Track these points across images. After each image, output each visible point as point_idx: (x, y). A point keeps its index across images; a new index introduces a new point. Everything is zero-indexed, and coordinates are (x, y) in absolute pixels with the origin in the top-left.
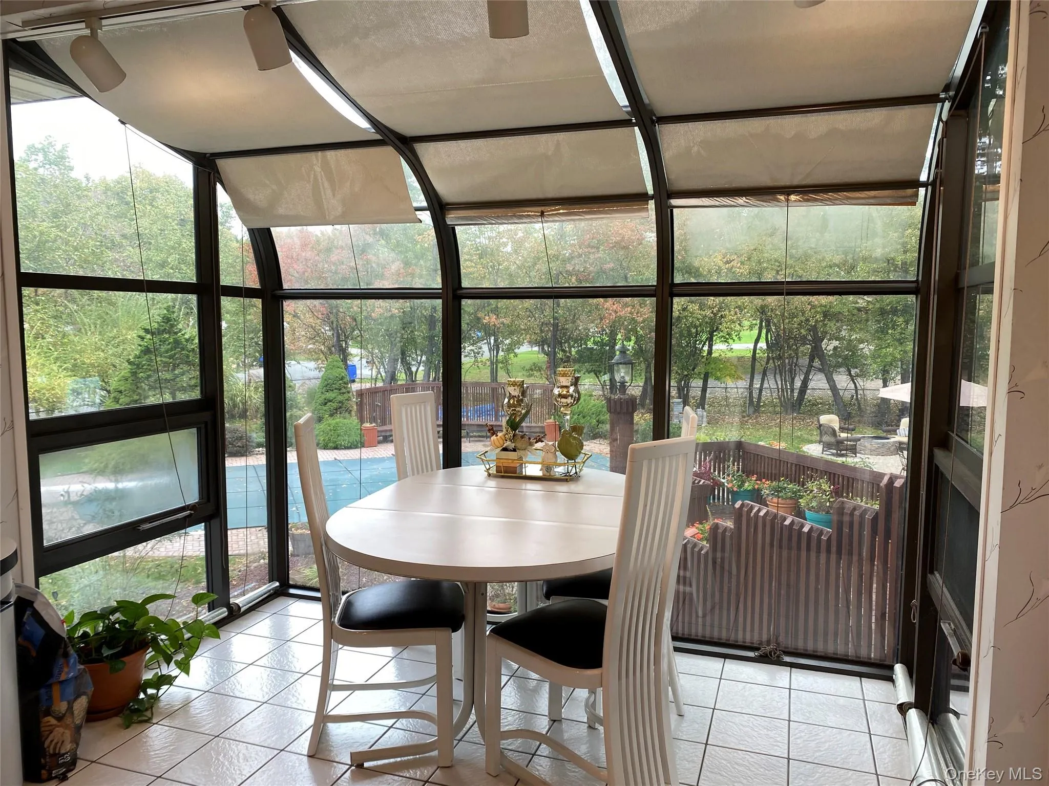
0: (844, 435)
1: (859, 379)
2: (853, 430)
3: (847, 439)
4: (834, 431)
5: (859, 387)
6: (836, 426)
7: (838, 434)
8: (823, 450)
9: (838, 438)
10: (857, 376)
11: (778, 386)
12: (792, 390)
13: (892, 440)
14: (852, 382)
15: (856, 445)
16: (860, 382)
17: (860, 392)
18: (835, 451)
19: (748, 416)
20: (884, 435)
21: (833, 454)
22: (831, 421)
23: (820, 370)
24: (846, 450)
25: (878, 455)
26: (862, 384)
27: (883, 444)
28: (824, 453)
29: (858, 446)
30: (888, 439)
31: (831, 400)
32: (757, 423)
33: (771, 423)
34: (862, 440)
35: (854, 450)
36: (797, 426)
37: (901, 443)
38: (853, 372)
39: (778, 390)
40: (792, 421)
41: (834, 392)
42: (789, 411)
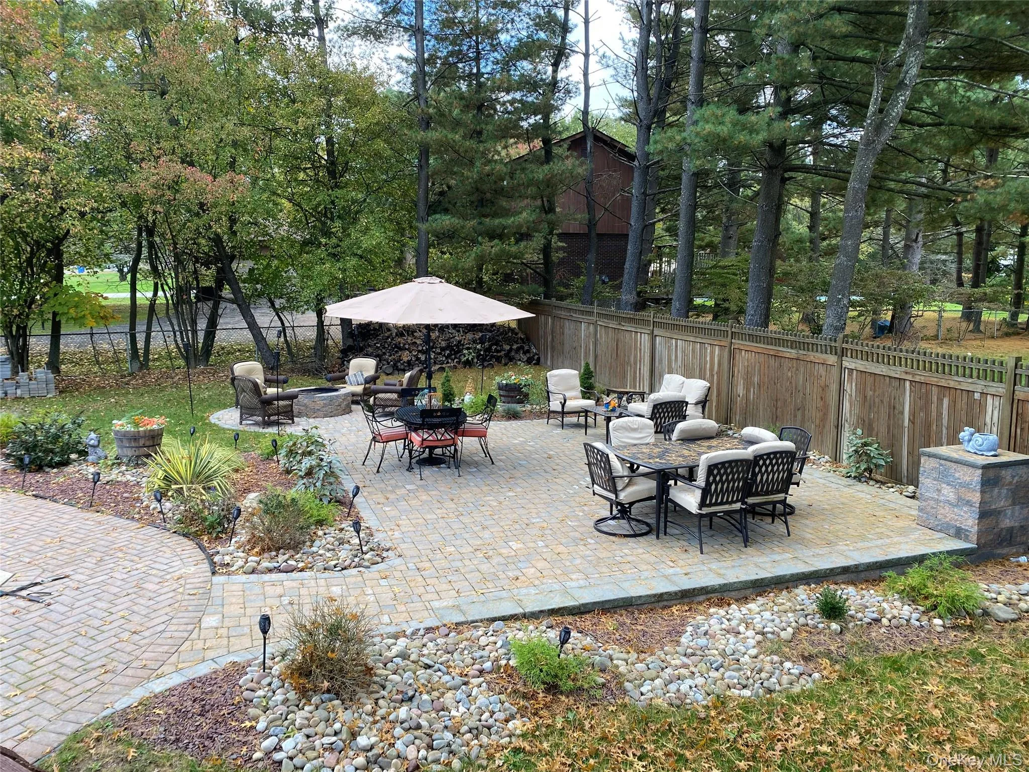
0: (272, 391)
1: (285, 313)
2: (285, 382)
3: (278, 398)
4: (256, 385)
5: (287, 324)
6: (260, 380)
7: (262, 390)
8: (241, 417)
9: (264, 396)
10: (284, 308)
11: (174, 329)
12: (195, 332)
13: (342, 391)
14: (276, 317)
15: (292, 405)
16: (287, 317)
17: (289, 332)
18: (260, 418)
19: (130, 375)
20: (328, 385)
21: (257, 424)
22: (250, 371)
23: (232, 301)
24: (278, 414)
25: (325, 416)
26: (289, 317)
27: (331, 399)
28: (244, 422)
29: (295, 407)
30: (336, 390)
31: (252, 345)
32: (145, 384)
33: (166, 382)
34: (300, 396)
35: (290, 415)
36: (205, 384)
37: (354, 395)
38: (278, 303)
39: (175, 333)
40: (198, 377)
41: (255, 332)
42: (192, 363)
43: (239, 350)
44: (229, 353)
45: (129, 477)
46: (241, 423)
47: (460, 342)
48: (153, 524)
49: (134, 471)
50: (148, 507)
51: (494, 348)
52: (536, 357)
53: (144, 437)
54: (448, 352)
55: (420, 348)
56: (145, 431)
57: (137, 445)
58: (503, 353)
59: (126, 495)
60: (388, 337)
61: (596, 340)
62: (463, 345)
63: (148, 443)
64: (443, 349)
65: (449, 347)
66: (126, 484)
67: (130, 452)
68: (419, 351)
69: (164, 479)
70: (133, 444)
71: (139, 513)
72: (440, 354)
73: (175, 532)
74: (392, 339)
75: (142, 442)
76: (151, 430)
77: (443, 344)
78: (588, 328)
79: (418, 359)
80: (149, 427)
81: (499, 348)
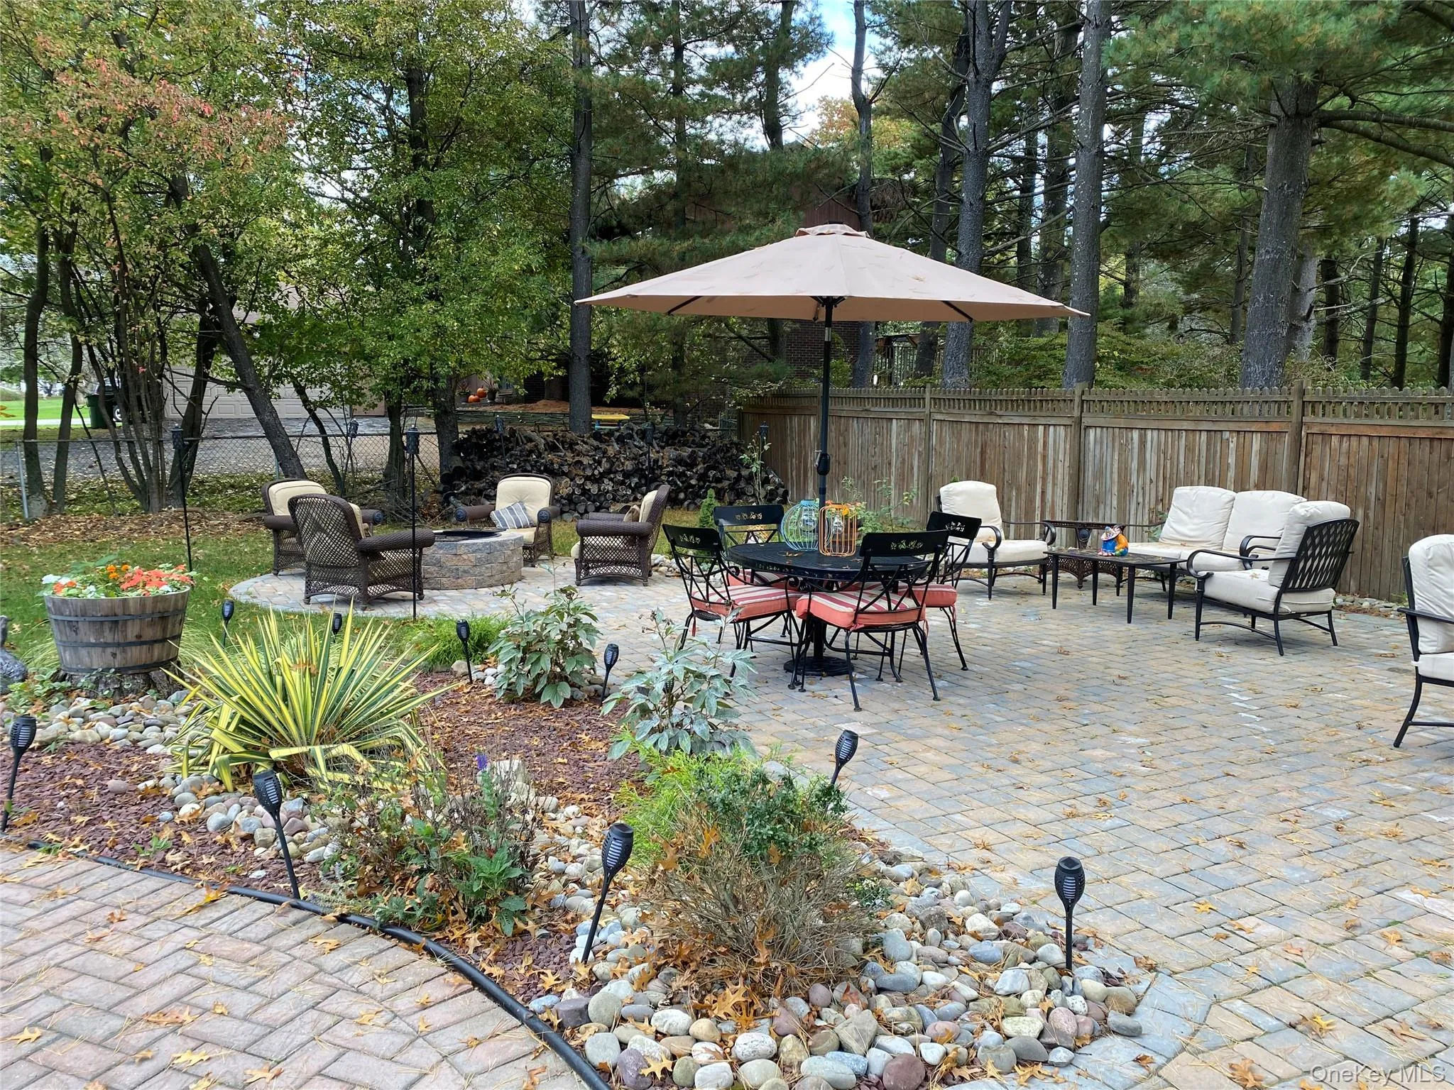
2: (377, 520)
7: (362, 527)
9: (365, 539)
12: (158, 442)
13: (503, 537)
14: (311, 420)
15: (418, 561)
19: (29, 523)
20: (469, 526)
23: (233, 384)
27: (491, 549)
30: (491, 534)
39: (118, 445)
40: (169, 526)
41: (278, 441)
42: (155, 501)
43: (232, 486)
44: (212, 491)
45: (104, 728)
46: (308, 600)
47: (656, 461)
48: (240, 886)
49: (116, 710)
50: (198, 822)
51: (712, 473)
52: (781, 491)
53: (140, 616)
54: (636, 480)
55: (589, 473)
56: (142, 601)
57: (118, 637)
58: (726, 483)
59: (113, 783)
60: (531, 452)
61: (929, 449)
62: (661, 468)
63: (149, 634)
64: (627, 475)
65: (637, 471)
66: (100, 748)
67: (98, 660)
68: (587, 478)
69: (238, 729)
70: (108, 637)
71: (178, 845)
72: (623, 483)
73: (342, 919)
74: (539, 455)
75: (132, 632)
76: (157, 599)
77: (629, 465)
78: (908, 428)
79: (585, 492)
80: (152, 590)
81: (719, 475)
